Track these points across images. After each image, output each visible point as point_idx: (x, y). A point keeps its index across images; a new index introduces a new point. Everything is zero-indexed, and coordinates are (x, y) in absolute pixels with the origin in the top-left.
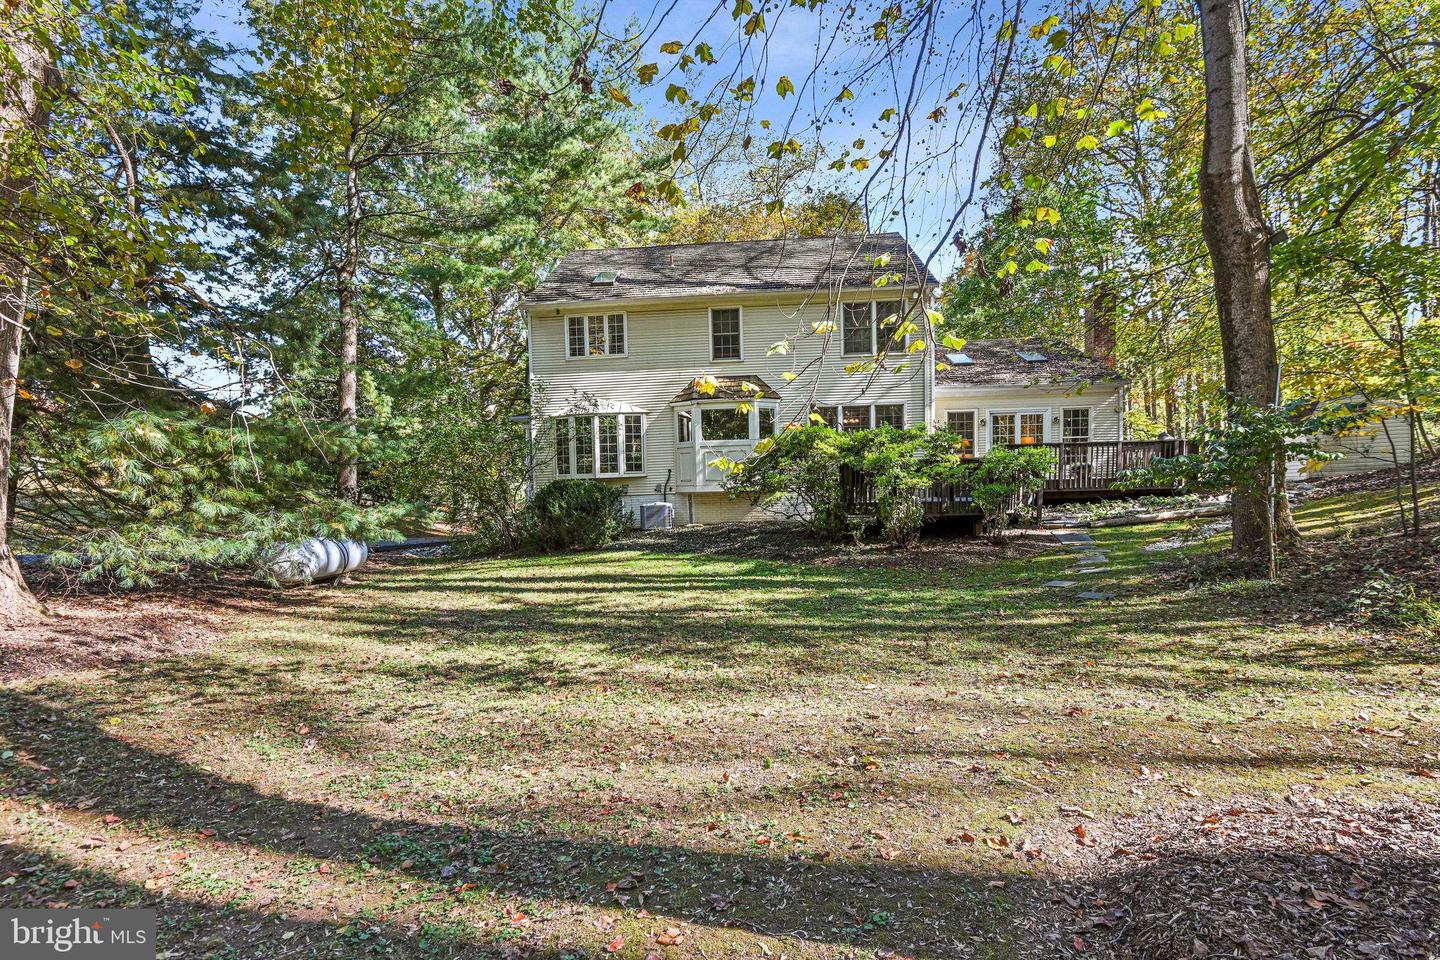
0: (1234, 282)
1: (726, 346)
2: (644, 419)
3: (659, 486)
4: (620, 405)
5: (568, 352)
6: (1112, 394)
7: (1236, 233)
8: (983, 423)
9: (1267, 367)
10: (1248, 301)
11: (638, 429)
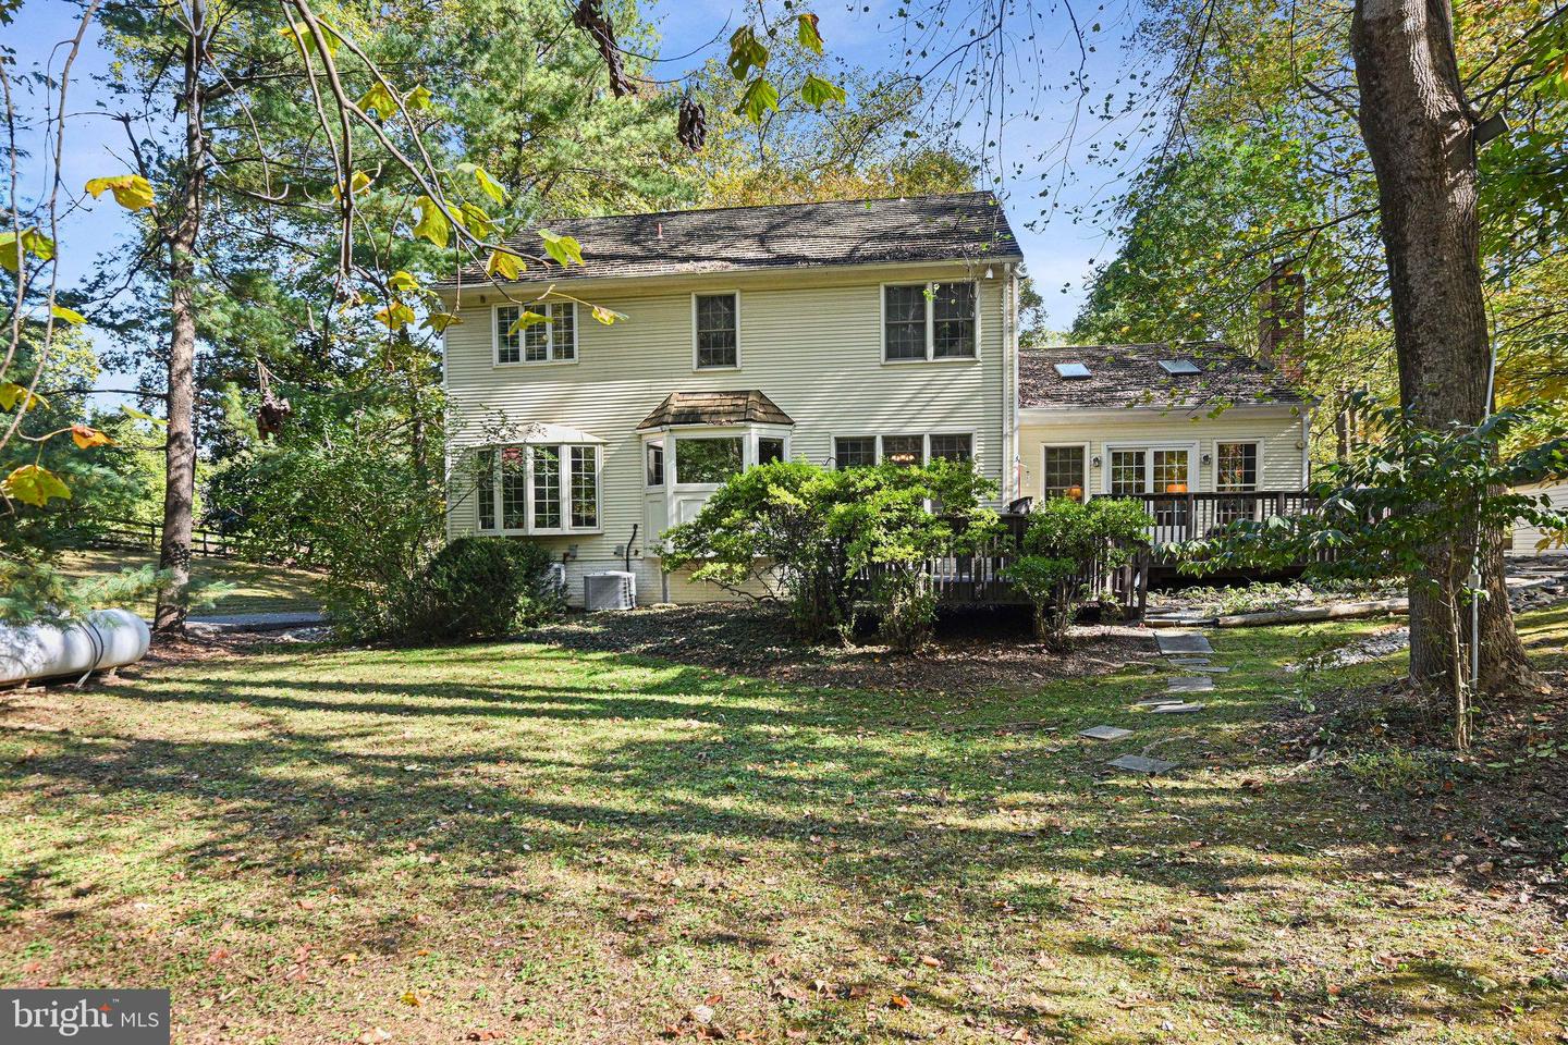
0: (1411, 209)
1: (717, 349)
2: (599, 451)
3: (620, 548)
4: (564, 432)
5: (496, 356)
6: (1292, 420)
7: (1413, 123)
8: (1097, 462)
9: (1470, 360)
10: (1435, 242)
11: (591, 467)
